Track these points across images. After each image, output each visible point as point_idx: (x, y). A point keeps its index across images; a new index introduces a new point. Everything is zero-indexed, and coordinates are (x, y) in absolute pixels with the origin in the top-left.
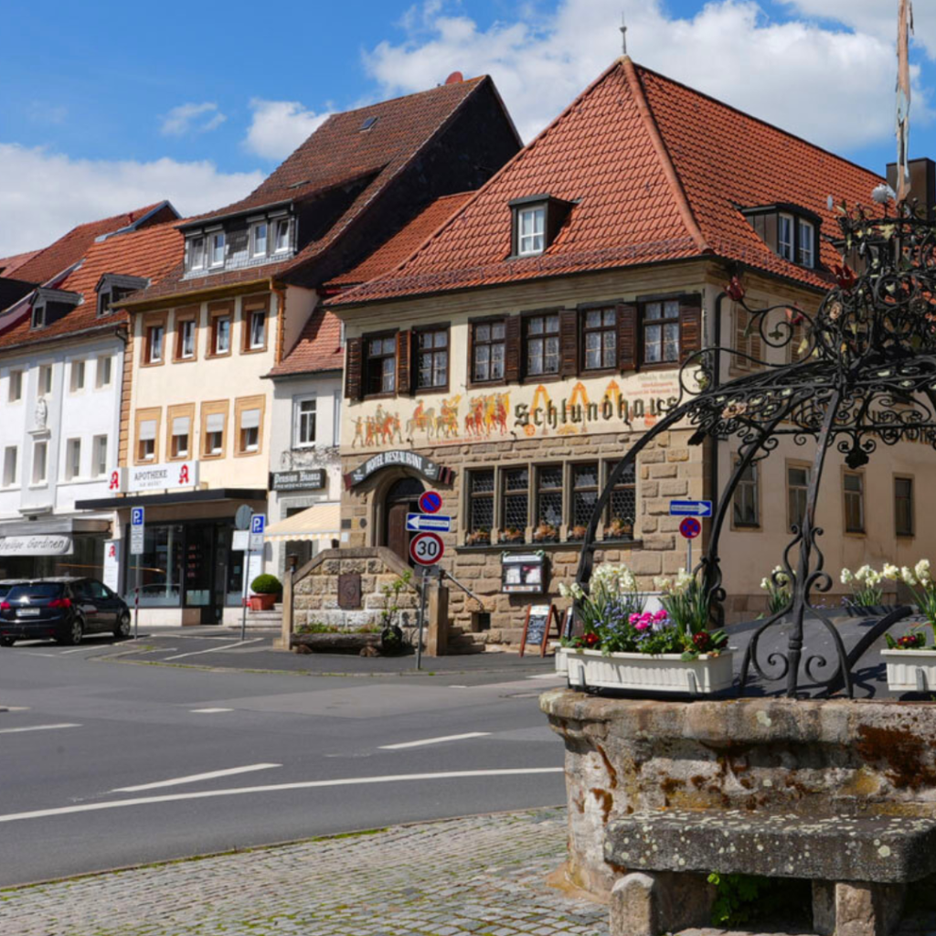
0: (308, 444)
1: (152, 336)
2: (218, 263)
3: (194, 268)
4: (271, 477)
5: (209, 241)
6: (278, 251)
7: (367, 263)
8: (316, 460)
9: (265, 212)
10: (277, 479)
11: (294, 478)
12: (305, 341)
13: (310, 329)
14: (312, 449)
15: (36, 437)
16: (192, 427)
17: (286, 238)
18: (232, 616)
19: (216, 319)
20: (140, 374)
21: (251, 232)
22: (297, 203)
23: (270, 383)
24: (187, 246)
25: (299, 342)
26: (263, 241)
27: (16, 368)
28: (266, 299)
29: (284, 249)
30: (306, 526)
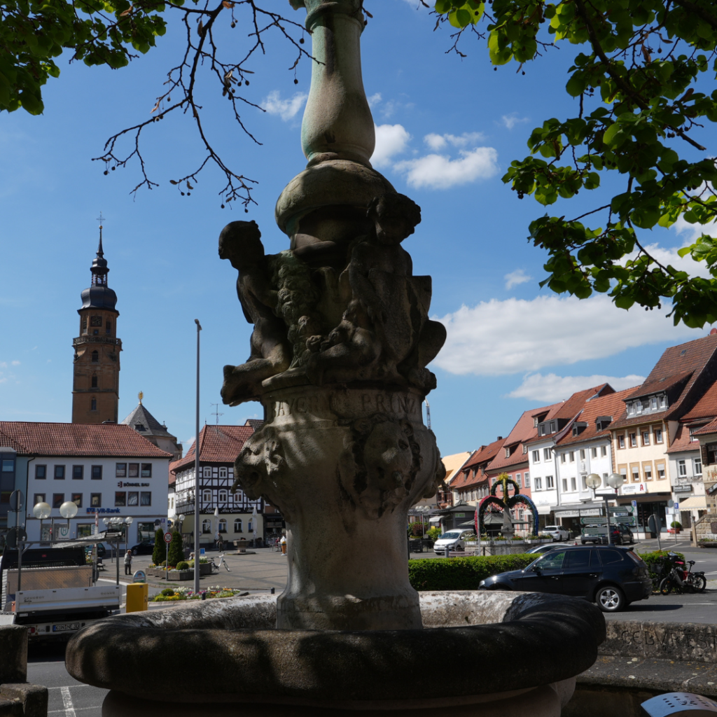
0: (684, 476)
1: (621, 439)
2: (639, 412)
3: (631, 414)
4: (672, 488)
5: (635, 404)
6: (661, 407)
7: (694, 409)
8: (688, 481)
9: (655, 394)
10: (675, 488)
11: (680, 488)
12: (677, 439)
13: (678, 435)
14: (686, 478)
15: (582, 474)
16: (639, 470)
17: (664, 402)
18: (664, 536)
19: (643, 433)
20: (618, 453)
21: (650, 401)
22: (666, 391)
23: (667, 455)
24: (627, 406)
25: (674, 440)
26: (655, 404)
27: (572, 450)
28: (661, 425)
29: (663, 406)
30: (690, 506)
